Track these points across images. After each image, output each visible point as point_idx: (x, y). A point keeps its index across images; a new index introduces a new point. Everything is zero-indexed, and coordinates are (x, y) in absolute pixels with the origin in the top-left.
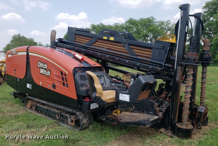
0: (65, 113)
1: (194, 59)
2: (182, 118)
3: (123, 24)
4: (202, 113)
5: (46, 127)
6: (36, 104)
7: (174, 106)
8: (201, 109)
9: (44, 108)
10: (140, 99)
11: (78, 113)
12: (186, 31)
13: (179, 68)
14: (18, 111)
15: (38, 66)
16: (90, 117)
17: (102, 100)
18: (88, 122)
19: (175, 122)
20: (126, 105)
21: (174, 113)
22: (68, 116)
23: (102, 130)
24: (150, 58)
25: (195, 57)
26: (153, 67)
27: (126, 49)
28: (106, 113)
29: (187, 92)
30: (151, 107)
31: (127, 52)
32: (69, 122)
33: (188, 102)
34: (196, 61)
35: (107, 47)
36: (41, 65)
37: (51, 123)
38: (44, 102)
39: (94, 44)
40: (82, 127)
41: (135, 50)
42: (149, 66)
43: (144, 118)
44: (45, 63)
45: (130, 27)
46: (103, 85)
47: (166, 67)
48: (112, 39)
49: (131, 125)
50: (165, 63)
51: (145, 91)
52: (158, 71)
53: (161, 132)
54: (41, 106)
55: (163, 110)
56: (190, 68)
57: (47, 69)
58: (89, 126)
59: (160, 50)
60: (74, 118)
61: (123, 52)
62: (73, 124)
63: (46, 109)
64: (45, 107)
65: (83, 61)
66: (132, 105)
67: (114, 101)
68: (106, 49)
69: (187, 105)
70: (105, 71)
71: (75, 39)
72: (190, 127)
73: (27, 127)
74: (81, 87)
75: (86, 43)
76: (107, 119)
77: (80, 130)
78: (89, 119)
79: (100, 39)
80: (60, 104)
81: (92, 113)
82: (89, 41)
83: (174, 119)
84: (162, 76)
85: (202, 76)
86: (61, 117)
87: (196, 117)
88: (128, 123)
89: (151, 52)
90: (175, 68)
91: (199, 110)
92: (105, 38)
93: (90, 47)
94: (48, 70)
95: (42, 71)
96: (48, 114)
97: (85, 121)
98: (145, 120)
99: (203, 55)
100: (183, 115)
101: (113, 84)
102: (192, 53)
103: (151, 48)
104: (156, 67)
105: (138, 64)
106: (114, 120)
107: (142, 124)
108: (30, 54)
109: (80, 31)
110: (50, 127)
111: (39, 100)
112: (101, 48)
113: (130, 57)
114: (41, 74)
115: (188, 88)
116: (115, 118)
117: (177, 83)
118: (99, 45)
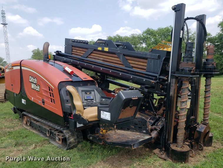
0: (55, 131)
1: (189, 70)
2: (177, 138)
3: (140, 35)
4: (201, 133)
5: (34, 145)
6: (30, 120)
7: (168, 124)
8: (201, 128)
9: (37, 125)
10: (123, 118)
11: (65, 131)
12: (181, 37)
13: (173, 81)
14: (16, 126)
15: (30, 81)
16: (79, 136)
17: (83, 118)
18: (76, 141)
19: (170, 142)
20: (107, 125)
21: (168, 132)
22: (57, 134)
23: (91, 149)
24: (145, 70)
25: (191, 67)
26: (147, 80)
27: (120, 60)
28: (96, 131)
29: (182, 109)
30: (143, 125)
31: (122, 63)
32: (57, 140)
33: (183, 120)
34: (192, 72)
35: (102, 59)
36: (32, 79)
37: (41, 141)
38: (36, 118)
39: (90, 56)
40: (69, 146)
41: (130, 61)
42: (143, 79)
43: (133, 138)
44: (35, 77)
45: (148, 38)
46: (92, 100)
47: (161, 80)
48: (106, 49)
49: (117, 146)
50: (160, 75)
51: (128, 108)
52: (152, 84)
53: (154, 154)
54: (35, 122)
55: (158, 129)
56: (185, 81)
57: (36, 84)
58: (78, 145)
59: (156, 60)
60: (62, 136)
61: (118, 64)
62: (60, 142)
63: (39, 125)
64: (37, 123)
65: (73, 75)
66: (113, 125)
67: (97, 119)
68: (101, 61)
69: (182, 123)
70: (97, 86)
71: (72, 51)
72: (186, 148)
73: (16, 145)
74: (66, 104)
75: (82, 54)
76: (94, 138)
77: (67, 149)
78: (78, 137)
79: (95, 50)
80: (50, 121)
81: (81, 130)
82: (84, 52)
83: (168, 140)
84: (157, 91)
85: (206, 89)
86: (51, 135)
87: (195, 137)
88: (114, 144)
89: (146, 63)
90: (169, 81)
91: (198, 129)
92: (100, 49)
93: (86, 59)
94: (38, 85)
95: (33, 86)
96: (41, 130)
97: (72, 140)
98: (134, 140)
99: (206, 65)
100: (178, 135)
101: (104, 100)
102: (187, 63)
103: (146, 59)
104: (150, 80)
105: (131, 77)
106: (100, 140)
107: (128, 145)
108: (23, 68)
109: (77, 42)
110: (39, 145)
111: (33, 116)
112: (96, 60)
113: (124, 69)
114: (32, 89)
115: (184, 104)
116: (102, 137)
117: (171, 99)
118: (94, 57)
